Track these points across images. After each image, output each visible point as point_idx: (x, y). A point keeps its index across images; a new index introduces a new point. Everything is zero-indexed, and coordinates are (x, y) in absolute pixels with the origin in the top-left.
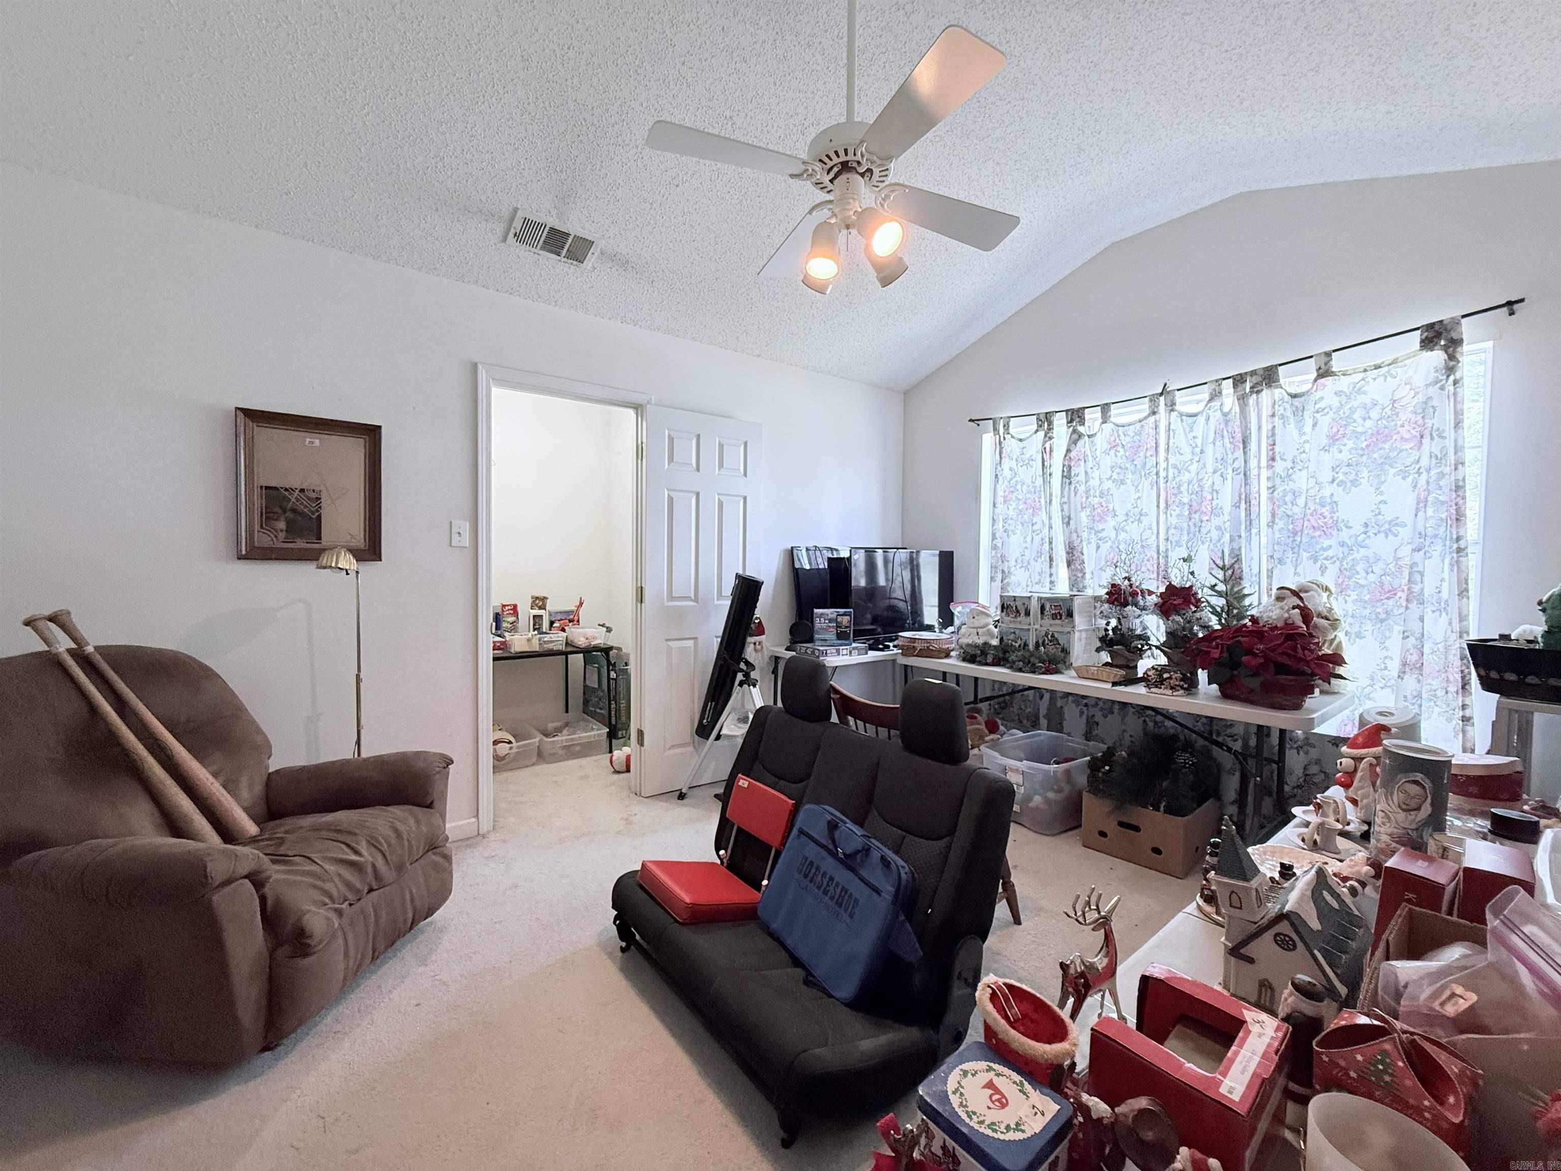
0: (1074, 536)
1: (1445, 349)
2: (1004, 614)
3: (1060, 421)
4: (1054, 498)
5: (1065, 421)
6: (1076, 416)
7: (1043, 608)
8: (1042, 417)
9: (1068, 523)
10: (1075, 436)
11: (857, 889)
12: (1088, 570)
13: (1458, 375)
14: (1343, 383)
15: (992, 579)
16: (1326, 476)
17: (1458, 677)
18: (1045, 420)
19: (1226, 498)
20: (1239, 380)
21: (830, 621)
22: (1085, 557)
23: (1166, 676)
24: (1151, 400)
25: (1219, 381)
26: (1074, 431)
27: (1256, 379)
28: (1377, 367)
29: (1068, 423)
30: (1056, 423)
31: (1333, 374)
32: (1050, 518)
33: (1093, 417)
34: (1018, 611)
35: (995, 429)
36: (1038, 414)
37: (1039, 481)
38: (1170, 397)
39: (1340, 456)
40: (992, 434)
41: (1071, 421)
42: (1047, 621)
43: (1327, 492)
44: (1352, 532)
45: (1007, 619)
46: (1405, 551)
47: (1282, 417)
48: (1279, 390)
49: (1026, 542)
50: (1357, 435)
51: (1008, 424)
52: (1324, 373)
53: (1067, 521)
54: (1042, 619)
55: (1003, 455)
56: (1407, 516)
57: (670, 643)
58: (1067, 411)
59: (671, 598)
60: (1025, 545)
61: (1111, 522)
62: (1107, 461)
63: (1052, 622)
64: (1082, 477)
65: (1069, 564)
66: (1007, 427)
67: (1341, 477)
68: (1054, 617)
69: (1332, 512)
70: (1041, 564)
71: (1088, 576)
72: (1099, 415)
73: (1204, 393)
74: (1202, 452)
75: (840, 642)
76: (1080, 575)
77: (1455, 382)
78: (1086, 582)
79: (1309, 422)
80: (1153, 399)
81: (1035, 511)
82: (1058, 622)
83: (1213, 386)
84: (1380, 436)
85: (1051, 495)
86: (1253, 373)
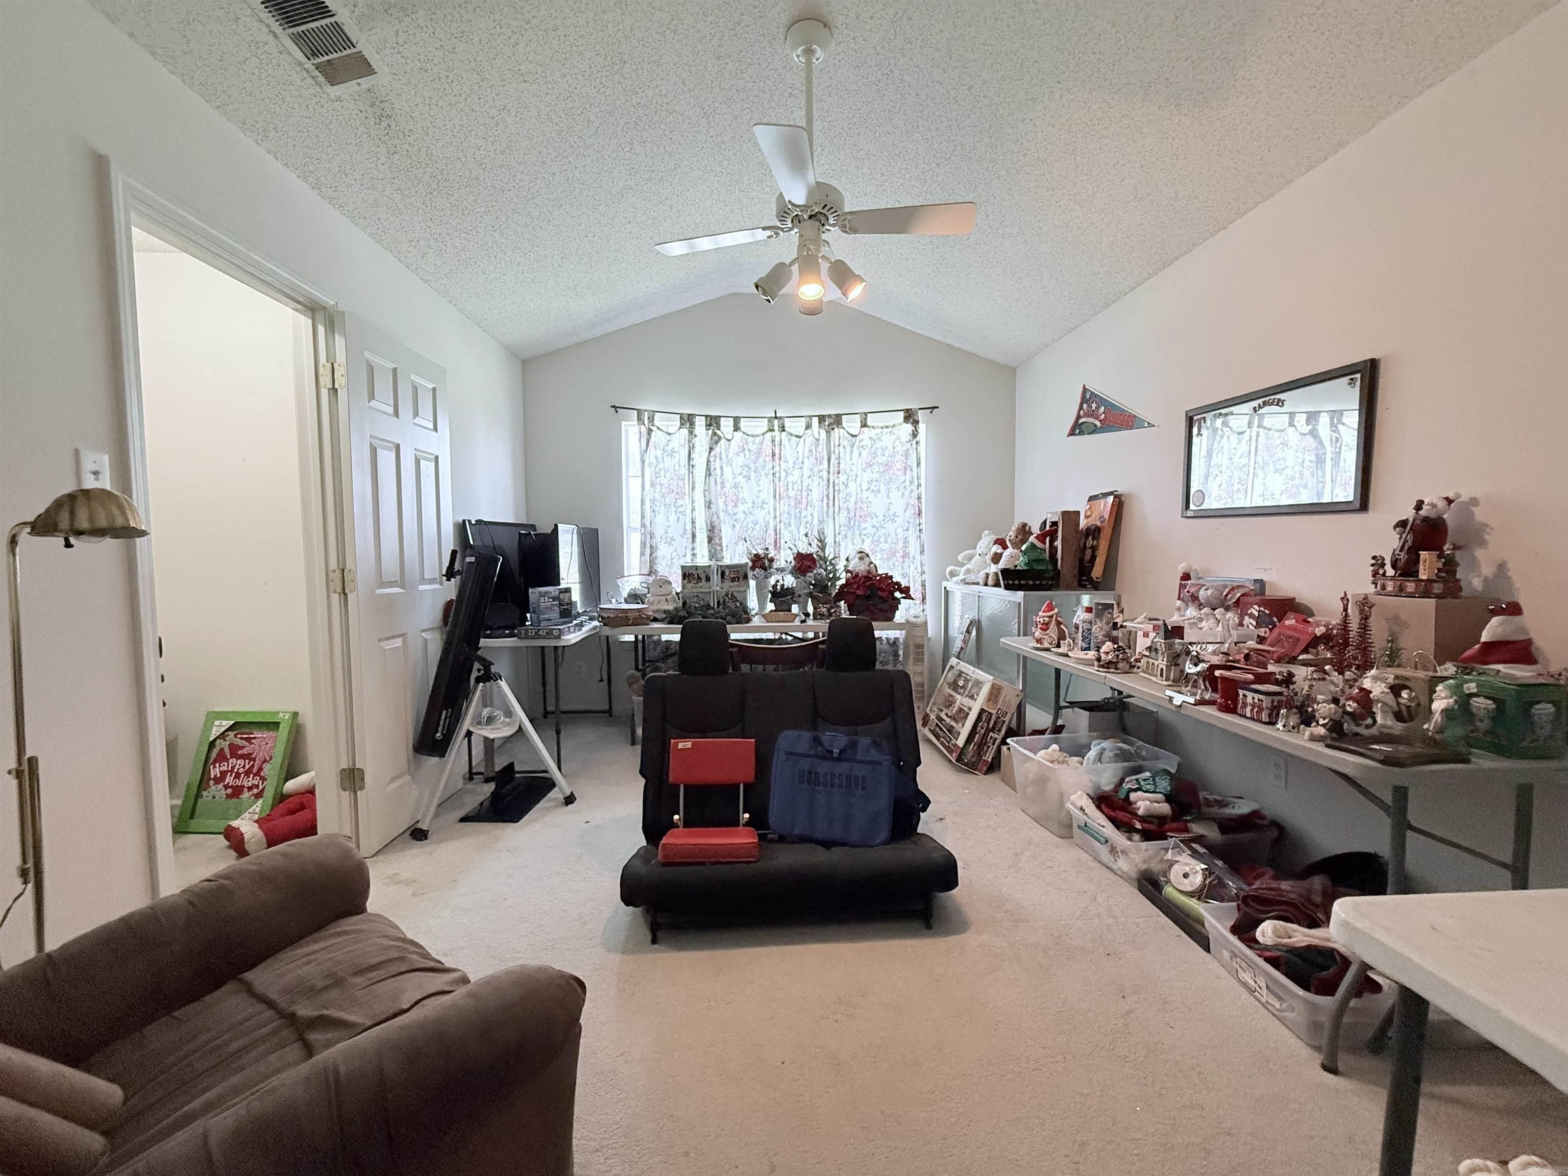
0: (715, 516)
1: (912, 423)
2: (685, 582)
3: (700, 423)
4: (697, 486)
5: (704, 423)
6: (713, 422)
7: (723, 574)
8: (686, 418)
9: (709, 507)
10: (715, 438)
11: (859, 770)
12: (724, 545)
13: (918, 439)
14: (873, 432)
15: (642, 554)
16: (865, 486)
17: (921, 595)
18: (688, 420)
19: (816, 495)
20: (822, 418)
21: (554, 599)
22: (723, 534)
23: (832, 611)
24: (769, 421)
25: (811, 417)
26: (715, 434)
27: (831, 420)
28: (887, 427)
29: (707, 425)
30: (697, 423)
31: (868, 426)
32: (693, 502)
33: (726, 426)
34: (699, 578)
35: (639, 419)
36: (682, 414)
37: (684, 471)
38: (781, 421)
39: (872, 475)
40: (636, 423)
41: (710, 425)
42: (727, 584)
43: (864, 496)
44: (879, 519)
45: (689, 585)
46: (900, 530)
47: (844, 447)
48: (842, 430)
49: (668, 521)
50: (879, 464)
51: (653, 417)
52: (864, 425)
53: (709, 505)
54: (722, 582)
55: (651, 444)
56: (900, 512)
57: (382, 644)
58: (706, 416)
59: (383, 584)
60: (667, 524)
61: (741, 507)
62: (740, 460)
63: (732, 584)
64: (718, 471)
65: (710, 540)
66: (651, 419)
67: (873, 487)
68: (733, 580)
69: (868, 507)
70: (686, 541)
71: (724, 549)
72: (732, 424)
73: (803, 422)
74: (803, 463)
75: (563, 620)
76: (719, 548)
77: (917, 443)
78: (724, 553)
79: (856, 452)
80: (770, 420)
81: (680, 495)
82: (736, 583)
83: (808, 419)
84: (888, 466)
85: (694, 483)
86: (830, 416)
